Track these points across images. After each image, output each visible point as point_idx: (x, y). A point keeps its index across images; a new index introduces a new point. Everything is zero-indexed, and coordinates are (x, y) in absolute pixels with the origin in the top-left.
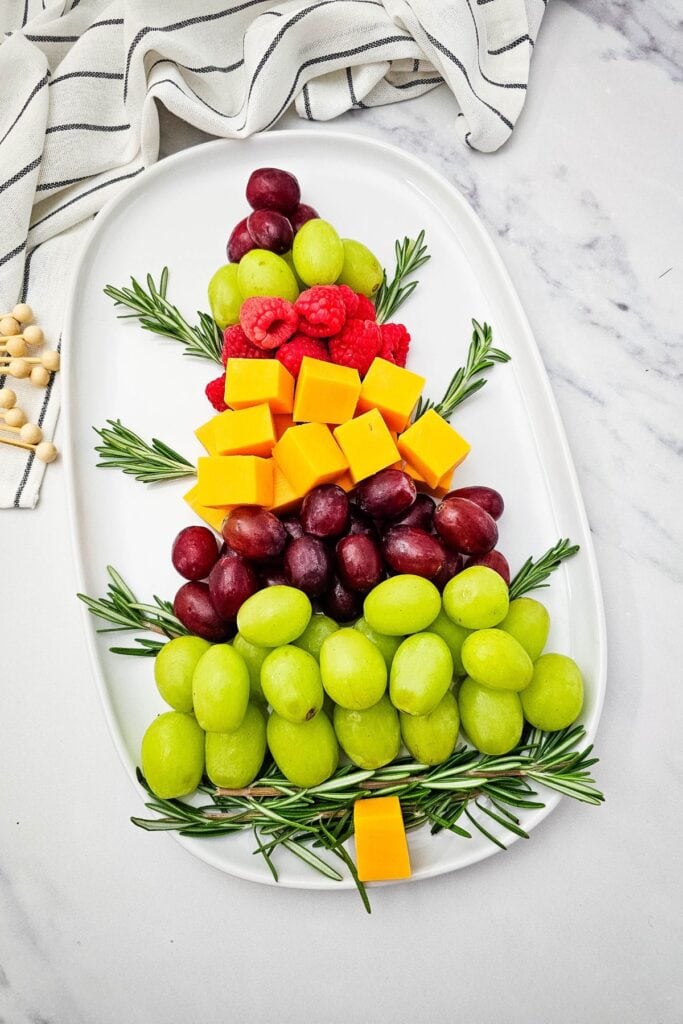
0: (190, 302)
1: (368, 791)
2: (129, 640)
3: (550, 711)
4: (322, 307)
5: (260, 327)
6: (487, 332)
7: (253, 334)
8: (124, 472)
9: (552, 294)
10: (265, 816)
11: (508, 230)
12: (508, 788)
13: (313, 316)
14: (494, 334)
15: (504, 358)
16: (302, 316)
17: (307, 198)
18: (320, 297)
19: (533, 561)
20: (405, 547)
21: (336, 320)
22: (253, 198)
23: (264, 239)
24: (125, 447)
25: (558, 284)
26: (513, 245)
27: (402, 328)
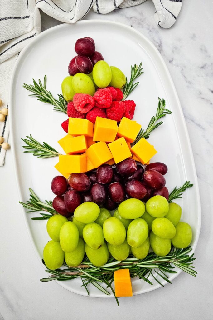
1: (119, 267)
3: (181, 244)
4: (104, 99)
5: (81, 107)
6: (164, 103)
7: (78, 109)
8: (33, 155)
9: (188, 87)
11: (172, 61)
12: (165, 266)
13: (100, 102)
14: (166, 103)
15: (170, 113)
16: (96, 101)
17: (98, 49)
18: (103, 95)
19: (177, 188)
20: (132, 188)
21: (109, 103)
22: (77, 51)
23: (82, 69)
24: (33, 145)
25: (190, 82)
26: (174, 66)
27: (133, 102)
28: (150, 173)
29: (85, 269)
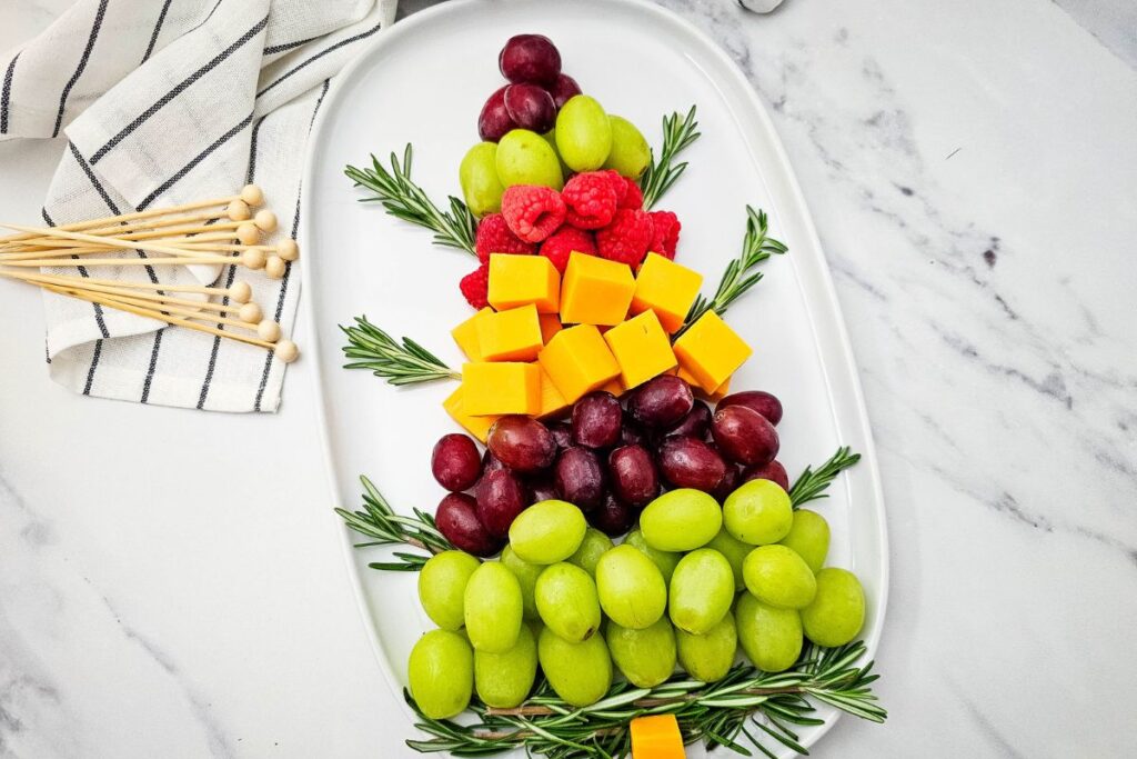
0: (438, 184)
1: (644, 708)
2: (386, 555)
3: (831, 626)
4: (593, 198)
5: (527, 220)
6: (763, 220)
7: (519, 227)
8: (375, 374)
9: (832, 177)
10: (538, 735)
11: (783, 103)
12: (786, 705)
13: (583, 206)
14: (770, 222)
15: (781, 249)
16: (570, 207)
17: (567, 69)
18: (591, 187)
19: (812, 470)
20: (683, 458)
21: (607, 212)
22: (510, 69)
23: (525, 119)
24: (374, 347)
25: (837, 164)
26: (790, 119)
27: (672, 216)
28: (732, 412)
29: (537, 717)
